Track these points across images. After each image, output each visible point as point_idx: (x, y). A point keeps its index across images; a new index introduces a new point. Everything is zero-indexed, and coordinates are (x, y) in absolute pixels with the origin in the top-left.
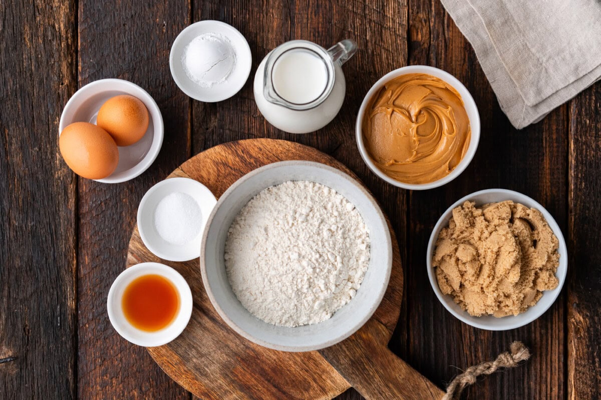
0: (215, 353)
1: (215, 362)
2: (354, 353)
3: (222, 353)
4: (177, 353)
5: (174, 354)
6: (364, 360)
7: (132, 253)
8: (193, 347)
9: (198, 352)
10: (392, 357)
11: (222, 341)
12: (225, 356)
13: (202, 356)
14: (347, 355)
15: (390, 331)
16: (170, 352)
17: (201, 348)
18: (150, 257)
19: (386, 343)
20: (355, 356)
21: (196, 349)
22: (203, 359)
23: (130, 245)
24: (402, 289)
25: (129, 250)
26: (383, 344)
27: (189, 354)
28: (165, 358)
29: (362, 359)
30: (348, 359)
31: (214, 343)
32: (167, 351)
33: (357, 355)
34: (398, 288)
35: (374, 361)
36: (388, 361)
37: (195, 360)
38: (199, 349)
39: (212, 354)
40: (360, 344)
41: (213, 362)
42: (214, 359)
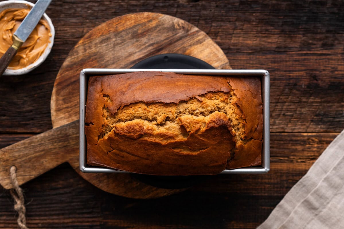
0: (113, 54)
1: (107, 51)
2: (73, 140)
3: (111, 58)
4: (124, 31)
5: (123, 28)
6: (66, 143)
7: (197, 32)
8: (122, 42)
9: (118, 44)
10: (60, 162)
11: (118, 62)
12: (108, 59)
13: (115, 45)
14: (73, 135)
15: (76, 168)
16: (126, 27)
17: (120, 47)
18: (190, 41)
19: (70, 162)
20: (71, 139)
21: (121, 43)
22: (112, 45)
23: (203, 32)
24: (99, 187)
25: (200, 30)
26: (71, 160)
27: (119, 37)
28: (124, 22)
29: (67, 142)
30: (71, 134)
31: (119, 56)
32: (127, 25)
33: (71, 141)
34: (101, 185)
35: (63, 149)
36: (58, 158)
37: (114, 39)
38: (120, 45)
39: (113, 52)
40: (76, 146)
41: (107, 50)
42: (109, 52)
